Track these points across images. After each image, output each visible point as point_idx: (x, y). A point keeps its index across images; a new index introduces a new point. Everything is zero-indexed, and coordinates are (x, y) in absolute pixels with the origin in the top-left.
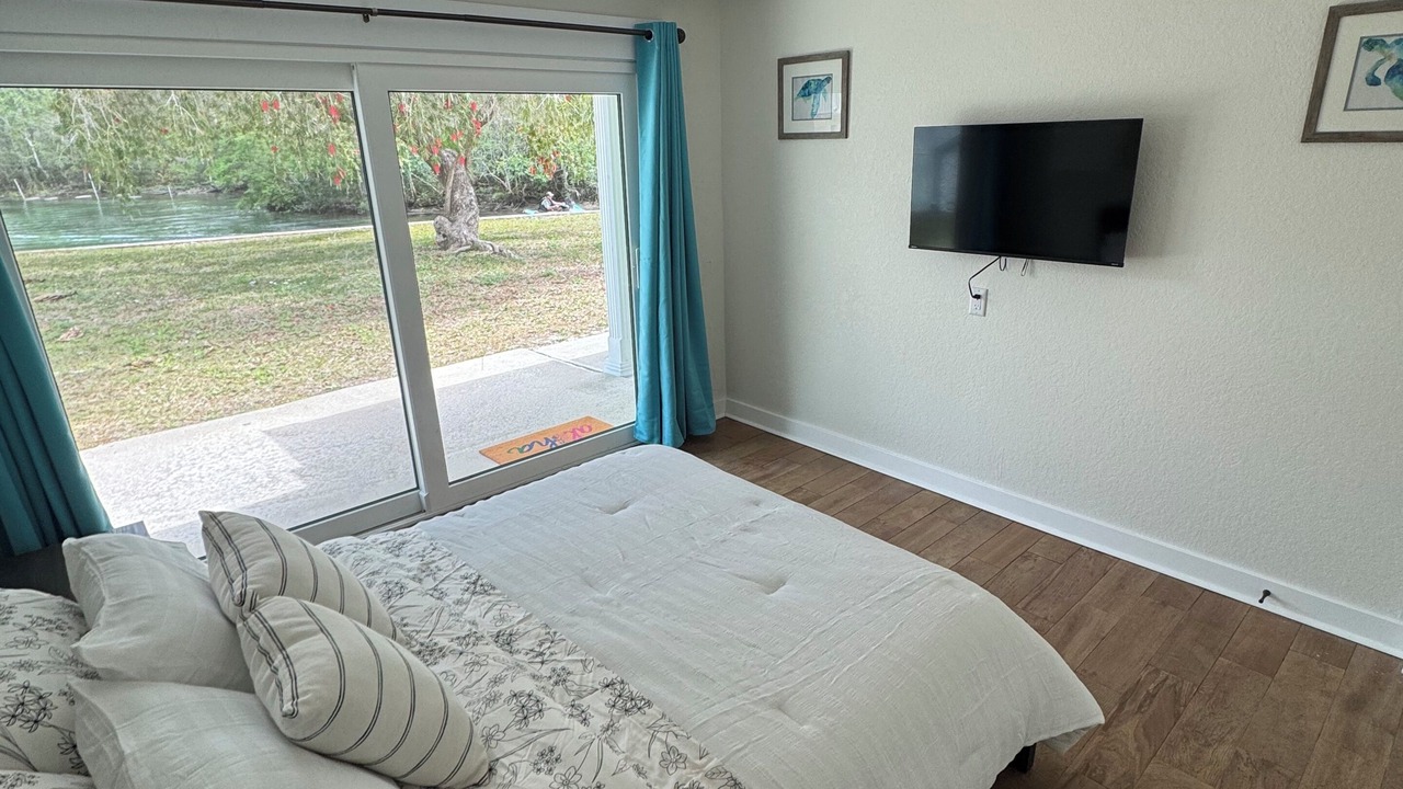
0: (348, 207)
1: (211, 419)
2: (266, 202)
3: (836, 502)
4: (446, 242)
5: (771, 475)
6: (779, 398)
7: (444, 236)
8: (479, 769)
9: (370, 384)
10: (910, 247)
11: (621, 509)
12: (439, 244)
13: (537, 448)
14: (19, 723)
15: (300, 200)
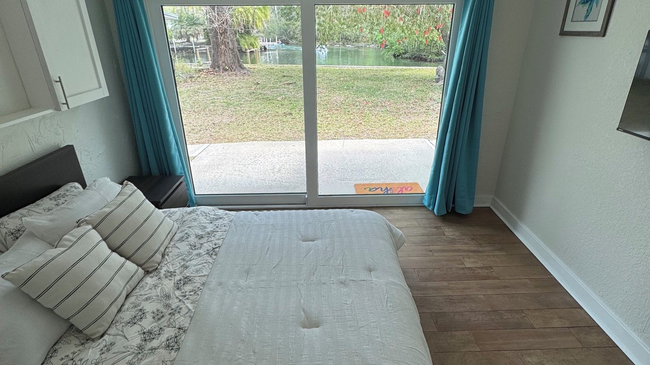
0: (424, 57)
1: (288, 140)
2: (393, 53)
3: (506, 287)
4: (439, 79)
5: (482, 252)
6: (518, 207)
7: (439, 76)
8: (95, 334)
9: (351, 140)
10: (618, 129)
11: (311, 241)
12: (435, 79)
13: (379, 191)
14: (12, 236)
15: (405, 53)
